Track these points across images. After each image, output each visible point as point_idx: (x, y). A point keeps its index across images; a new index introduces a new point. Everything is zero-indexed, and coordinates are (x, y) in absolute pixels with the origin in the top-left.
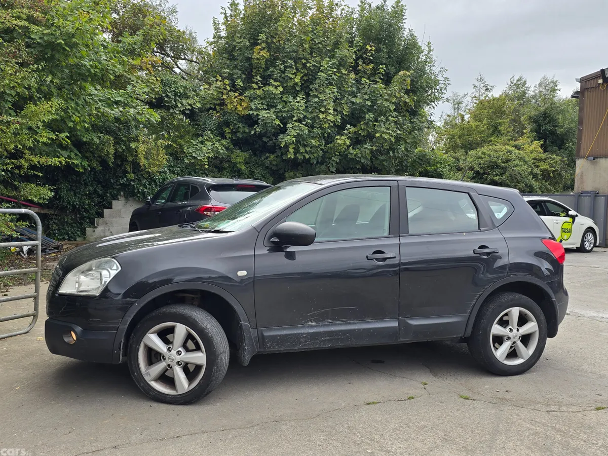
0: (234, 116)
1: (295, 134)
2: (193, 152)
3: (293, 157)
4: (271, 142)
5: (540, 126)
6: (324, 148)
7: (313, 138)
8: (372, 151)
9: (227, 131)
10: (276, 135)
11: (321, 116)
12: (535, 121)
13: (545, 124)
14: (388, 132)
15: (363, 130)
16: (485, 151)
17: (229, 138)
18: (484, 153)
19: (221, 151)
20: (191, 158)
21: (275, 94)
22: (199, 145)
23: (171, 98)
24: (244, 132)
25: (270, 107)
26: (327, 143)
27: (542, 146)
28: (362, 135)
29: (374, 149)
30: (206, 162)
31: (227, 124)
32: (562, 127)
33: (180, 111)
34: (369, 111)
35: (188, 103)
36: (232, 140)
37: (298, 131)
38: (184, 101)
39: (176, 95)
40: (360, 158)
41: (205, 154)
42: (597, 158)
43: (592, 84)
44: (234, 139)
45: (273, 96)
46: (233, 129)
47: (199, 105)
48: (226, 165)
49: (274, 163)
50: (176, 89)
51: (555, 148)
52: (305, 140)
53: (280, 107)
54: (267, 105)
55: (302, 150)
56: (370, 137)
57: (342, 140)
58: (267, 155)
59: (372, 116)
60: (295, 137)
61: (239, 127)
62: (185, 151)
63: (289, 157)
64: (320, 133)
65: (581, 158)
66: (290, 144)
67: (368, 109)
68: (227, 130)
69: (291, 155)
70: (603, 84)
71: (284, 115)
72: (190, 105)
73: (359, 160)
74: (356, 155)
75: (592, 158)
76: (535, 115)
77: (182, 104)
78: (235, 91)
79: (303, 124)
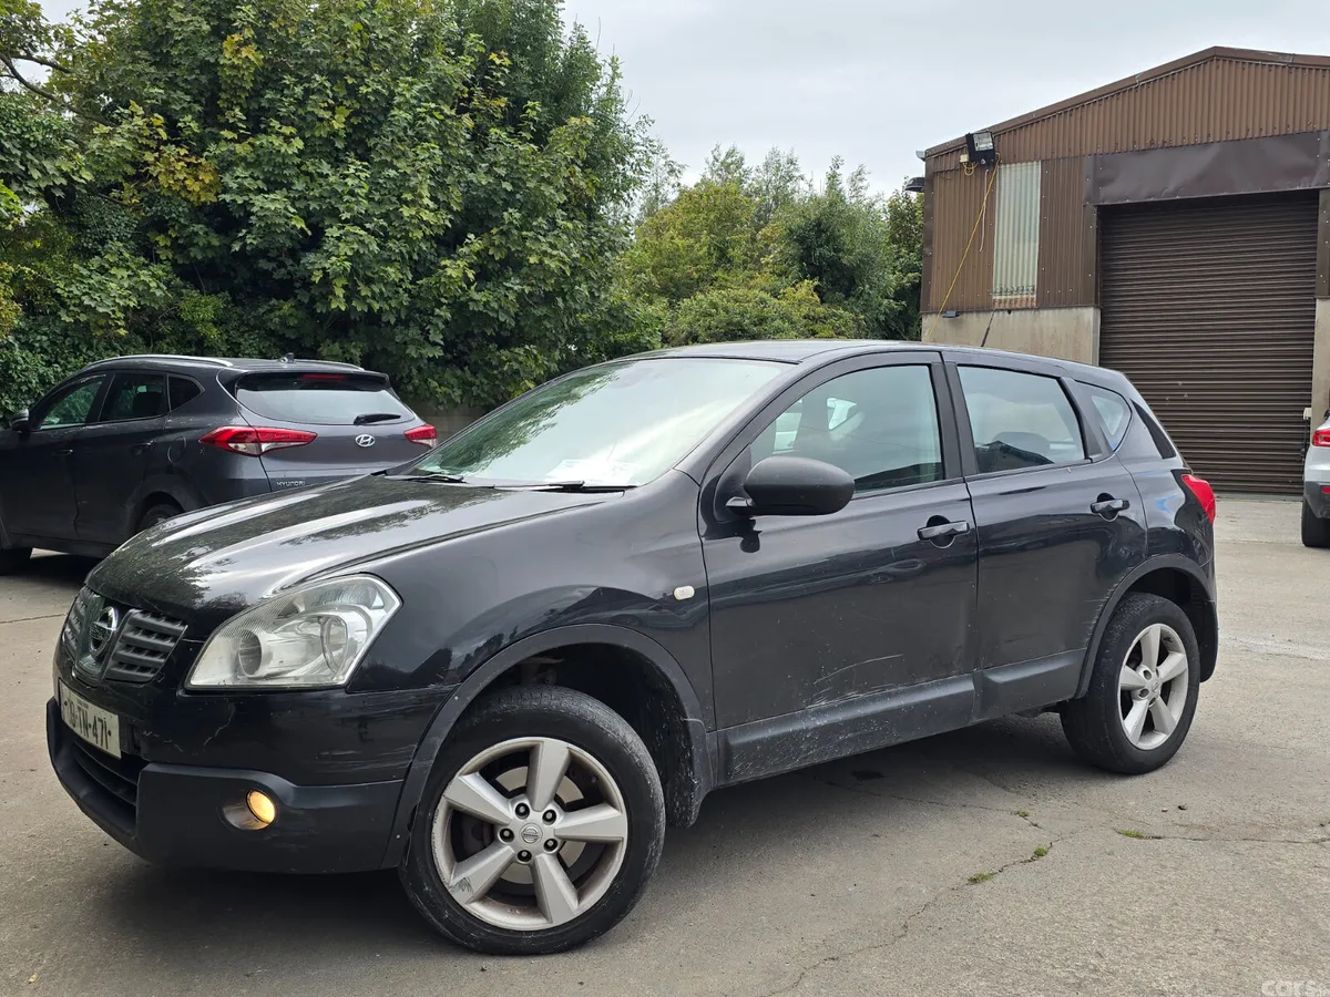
0: (180, 205)
1: (350, 253)
2: (84, 294)
3: (343, 308)
4: (283, 271)
5: (809, 249)
6: (410, 287)
7: (389, 262)
8: (520, 295)
9: (162, 244)
10: (294, 254)
11: (406, 212)
12: (801, 240)
13: (821, 246)
14: (555, 253)
15: (499, 247)
16: (716, 300)
17: (168, 259)
18: (714, 305)
19: (158, 293)
20: (76, 309)
21: (285, 156)
22: (97, 277)
23: (11, 154)
24: (209, 246)
25: (273, 185)
26: (417, 276)
27: (817, 289)
28: (497, 259)
29: (527, 292)
30: (119, 319)
31: (161, 225)
32: (850, 252)
33: (39, 189)
34: (507, 204)
35: (59, 169)
36: (174, 264)
37: (356, 246)
38: (48, 165)
39: (25, 146)
40: (497, 312)
41: (117, 301)
42: (962, 313)
43: (948, 163)
44: (180, 262)
45: (280, 160)
46: (177, 238)
47: (88, 176)
48: (165, 328)
49: (292, 322)
50: (23, 132)
51: (840, 295)
52: (369, 268)
53: (299, 186)
54: (266, 181)
55: (365, 291)
56: (514, 263)
57: (454, 269)
58: (274, 301)
59: (517, 215)
60: (349, 259)
61: (196, 234)
62: (59, 291)
63: (333, 306)
64: (404, 251)
65: (931, 313)
66: (337, 275)
67: (504, 200)
68: (162, 240)
69: (338, 303)
70: (968, 164)
71: (313, 206)
72: (65, 175)
73: (495, 316)
74: (486, 304)
75: (953, 313)
76: (800, 227)
77: (44, 172)
78: (178, 144)
79: (366, 230)
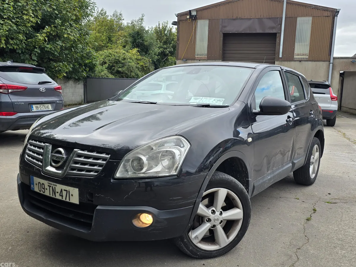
1: (7, 29)
3: (5, 47)
5: (135, 39)
6: (25, 42)
7: (19, 33)
8: (62, 47)
11: (25, 17)
12: (133, 37)
13: (139, 39)
14: (72, 34)
15: (54, 31)
16: (111, 52)
18: (110, 54)
26: (28, 38)
27: (138, 51)
28: (53, 35)
29: (64, 45)
32: (147, 41)
34: (56, 18)
37: (9, 27)
40: (54, 51)
42: (187, 60)
43: (183, 18)
51: (144, 53)
52: (12, 34)
55: (11, 42)
56: (58, 36)
57: (41, 37)
59: (60, 22)
60: (7, 31)
63: (1, 46)
64: (24, 30)
65: (179, 60)
66: (3, 36)
67: (55, 16)
69: (3, 45)
70: (189, 19)
73: (53, 52)
74: (51, 49)
75: (185, 60)
76: (132, 33)
79: (12, 22)
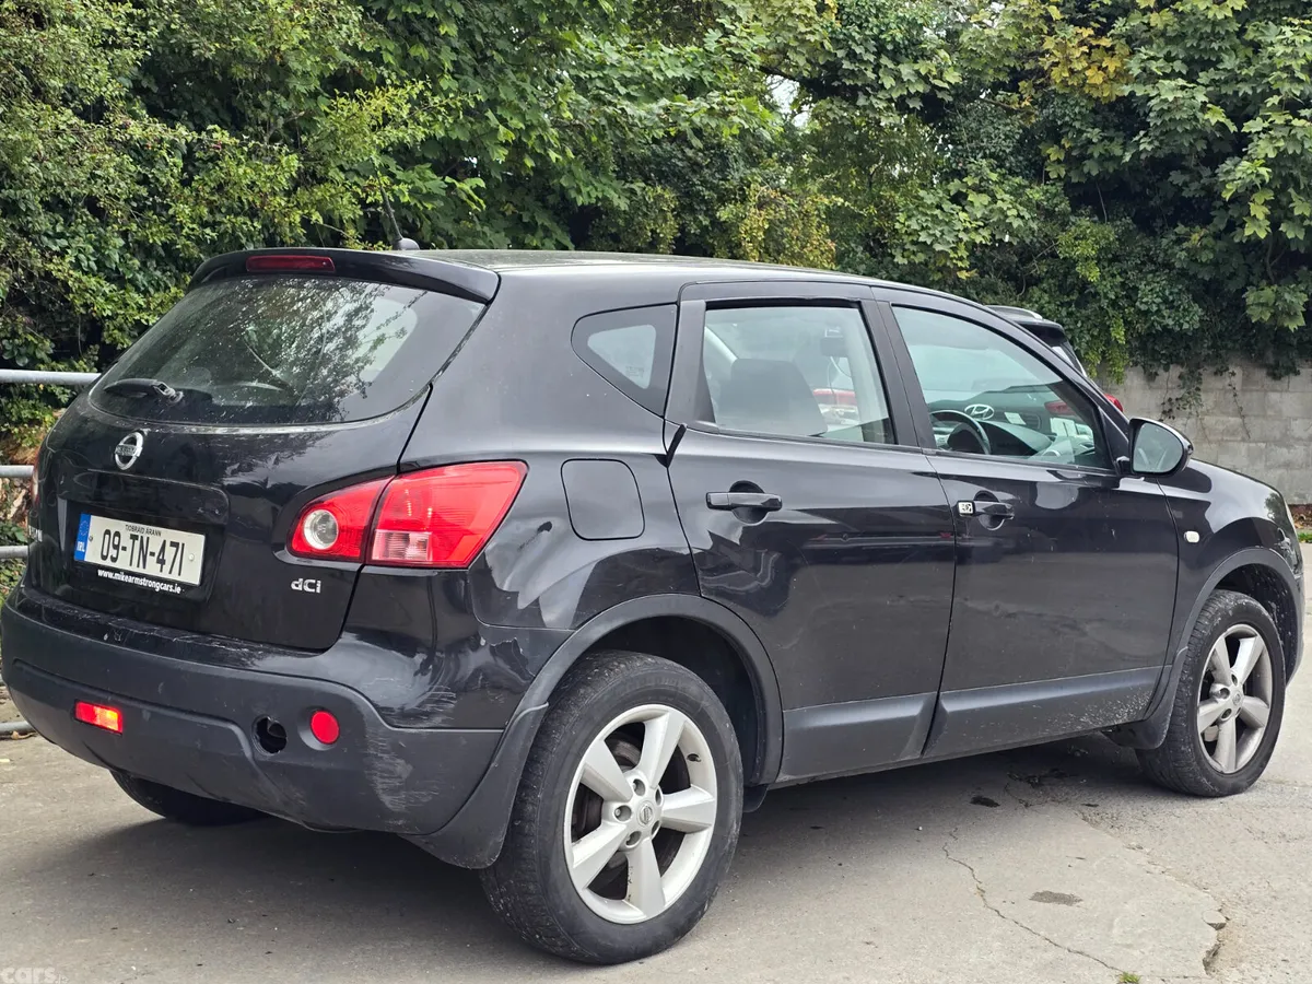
0: (1077, 104)
1: (1272, 155)
2: (923, 228)
3: (1262, 235)
4: (1195, 186)
9: (1053, 158)
10: (1213, 159)
17: (1059, 178)
19: (1016, 223)
20: (914, 248)
21: (1215, 23)
22: (947, 206)
23: (862, 61)
24: (1107, 158)
25: (1196, 66)
30: (961, 259)
31: (1054, 133)
33: (890, 100)
35: (918, 73)
36: (1068, 187)
37: (1281, 144)
38: (906, 70)
39: (881, 50)
41: (961, 235)
44: (1075, 180)
45: (1208, 29)
46: (1071, 148)
47: (953, 77)
48: (1039, 268)
49: (1206, 256)
50: (881, 32)
53: (1229, 62)
54: (1187, 61)
55: (1300, 209)
58: (1181, 229)
60: (1268, 163)
61: (1090, 142)
62: (897, 226)
63: (1248, 232)
66: (1253, 189)
68: (1053, 153)
69: (1257, 227)
71: (1245, 89)
72: (925, 79)
77: (898, 78)
78: (1083, 24)
